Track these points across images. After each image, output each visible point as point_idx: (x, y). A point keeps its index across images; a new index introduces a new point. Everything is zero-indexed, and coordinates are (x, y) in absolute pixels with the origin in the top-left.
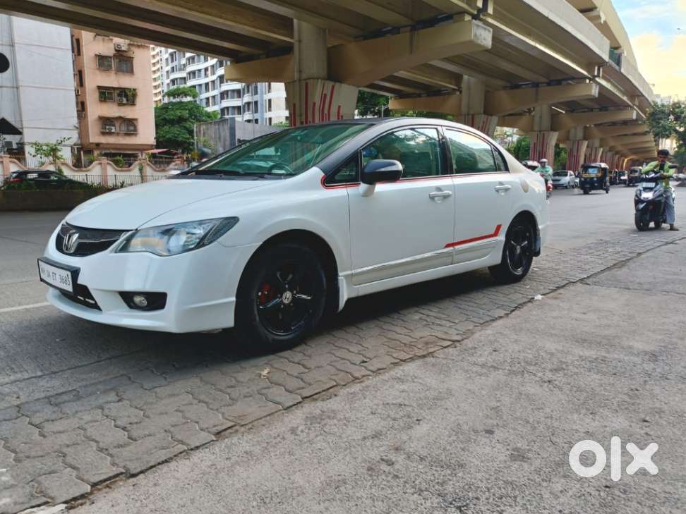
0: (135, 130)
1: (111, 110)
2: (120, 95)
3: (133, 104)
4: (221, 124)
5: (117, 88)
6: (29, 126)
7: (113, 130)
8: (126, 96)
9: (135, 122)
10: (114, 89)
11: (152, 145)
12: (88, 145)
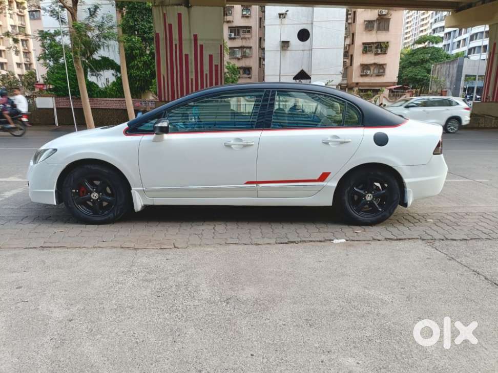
0: (384, 72)
1: (370, 59)
2: (377, 48)
3: (385, 53)
4: (452, 63)
5: (376, 43)
6: (315, 74)
7: (369, 73)
8: (381, 48)
9: (384, 66)
10: (373, 43)
11: (394, 83)
12: (351, 84)
